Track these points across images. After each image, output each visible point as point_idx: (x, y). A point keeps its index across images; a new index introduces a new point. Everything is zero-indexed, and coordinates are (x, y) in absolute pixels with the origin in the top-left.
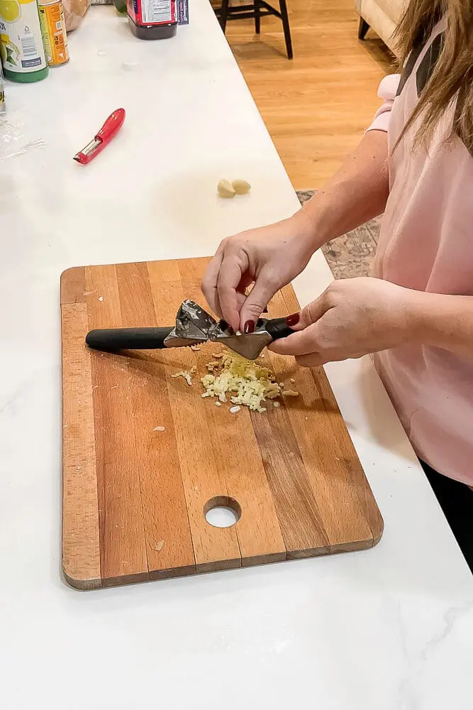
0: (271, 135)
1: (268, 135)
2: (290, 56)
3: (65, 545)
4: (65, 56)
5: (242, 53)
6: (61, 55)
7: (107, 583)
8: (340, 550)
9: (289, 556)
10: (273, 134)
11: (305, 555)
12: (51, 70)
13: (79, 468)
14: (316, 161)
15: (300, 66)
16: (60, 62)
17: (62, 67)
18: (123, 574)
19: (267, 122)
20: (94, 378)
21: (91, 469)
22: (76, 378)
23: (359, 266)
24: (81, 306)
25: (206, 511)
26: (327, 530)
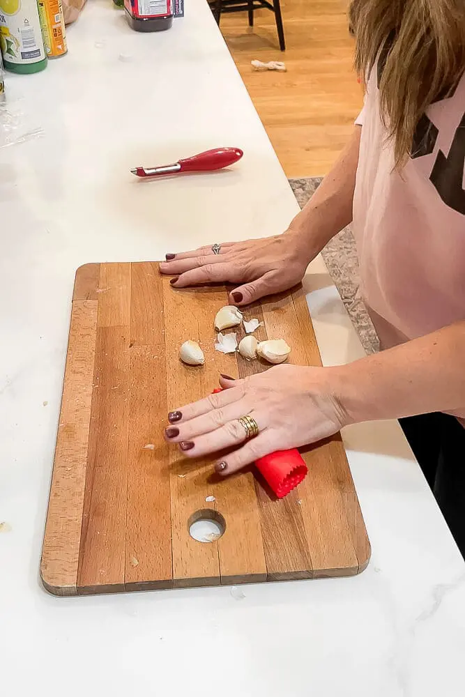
0: (264, 124)
1: (261, 124)
2: (283, 48)
3: (45, 549)
4: (63, 46)
5: (236, 45)
6: (60, 47)
7: (81, 591)
8: (323, 575)
9: (269, 578)
10: (266, 123)
11: (286, 578)
12: (50, 62)
13: (69, 469)
14: (308, 150)
15: (292, 58)
16: (58, 53)
17: (59, 59)
18: (98, 584)
19: (260, 112)
20: (95, 378)
21: (81, 471)
22: (79, 377)
23: (349, 252)
24: (92, 303)
25: (190, 523)
26: (311, 553)
